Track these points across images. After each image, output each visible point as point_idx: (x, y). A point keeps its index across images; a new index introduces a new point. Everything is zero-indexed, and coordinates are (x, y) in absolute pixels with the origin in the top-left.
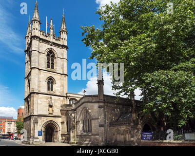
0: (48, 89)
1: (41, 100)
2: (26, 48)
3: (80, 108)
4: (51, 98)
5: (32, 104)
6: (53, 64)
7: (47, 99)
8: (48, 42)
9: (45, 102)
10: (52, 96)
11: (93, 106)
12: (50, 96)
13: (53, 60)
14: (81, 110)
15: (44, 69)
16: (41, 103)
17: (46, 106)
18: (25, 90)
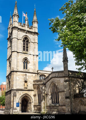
0: (24, 68)
1: (19, 77)
2: (8, 37)
3: (48, 82)
4: (26, 75)
5: (12, 80)
6: (27, 47)
7: (23, 76)
8: (23, 31)
9: (22, 78)
10: (27, 74)
11: (59, 80)
12: (25, 73)
13: (27, 45)
14: (50, 84)
15: (21, 52)
16: (19, 80)
17: (22, 82)
18: (7, 69)
